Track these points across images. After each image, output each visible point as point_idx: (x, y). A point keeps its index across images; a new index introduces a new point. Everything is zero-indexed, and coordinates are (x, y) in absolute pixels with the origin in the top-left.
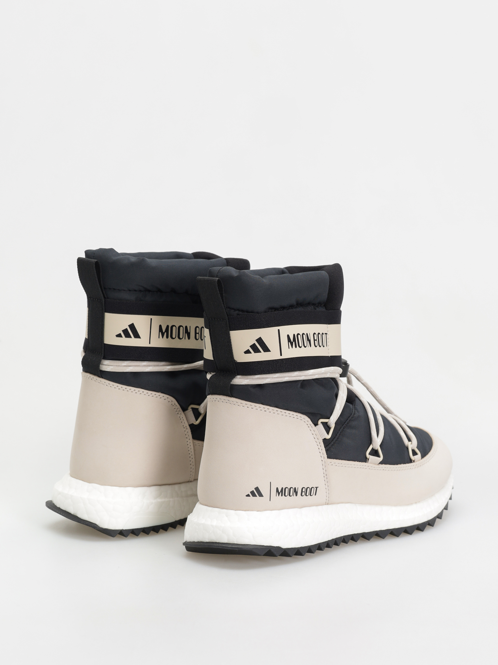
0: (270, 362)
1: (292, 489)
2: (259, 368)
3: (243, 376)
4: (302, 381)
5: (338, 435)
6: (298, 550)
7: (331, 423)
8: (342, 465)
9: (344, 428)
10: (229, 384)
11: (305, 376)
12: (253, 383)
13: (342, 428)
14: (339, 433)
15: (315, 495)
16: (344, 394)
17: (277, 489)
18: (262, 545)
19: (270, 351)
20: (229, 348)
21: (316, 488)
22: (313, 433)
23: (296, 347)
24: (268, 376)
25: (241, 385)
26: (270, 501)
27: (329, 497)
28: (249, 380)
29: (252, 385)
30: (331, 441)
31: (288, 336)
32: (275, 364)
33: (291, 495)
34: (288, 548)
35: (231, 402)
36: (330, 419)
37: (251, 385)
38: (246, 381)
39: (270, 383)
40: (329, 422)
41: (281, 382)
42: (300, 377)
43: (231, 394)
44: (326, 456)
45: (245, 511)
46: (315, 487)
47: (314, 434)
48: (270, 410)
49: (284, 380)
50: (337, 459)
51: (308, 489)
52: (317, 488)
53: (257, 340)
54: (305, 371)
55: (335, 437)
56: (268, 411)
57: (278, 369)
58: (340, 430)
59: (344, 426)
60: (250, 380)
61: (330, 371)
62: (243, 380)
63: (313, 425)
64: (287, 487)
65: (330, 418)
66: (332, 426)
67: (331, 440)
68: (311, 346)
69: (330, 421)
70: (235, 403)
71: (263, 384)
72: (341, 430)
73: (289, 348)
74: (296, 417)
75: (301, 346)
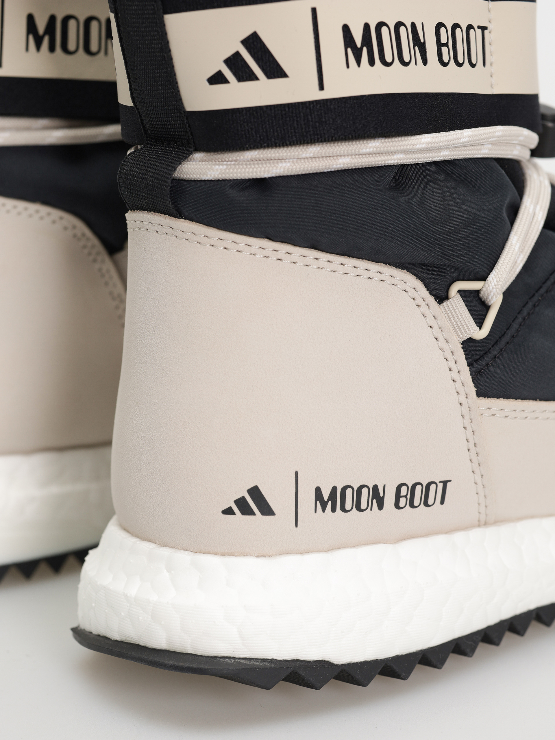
0: (287, 110)
1: (365, 491)
2: (252, 129)
3: (209, 154)
4: (398, 168)
5: (515, 326)
6: (386, 665)
7: (491, 292)
8: (524, 415)
9: (534, 306)
10: (168, 178)
11: (405, 152)
12: (239, 175)
13: (530, 305)
14: (520, 319)
15: (442, 502)
16: (538, 207)
17: (318, 491)
18: (270, 658)
19: (284, 75)
20: (167, 68)
21: (442, 484)
22: (433, 323)
23: (372, 62)
24: (285, 154)
25: (205, 181)
26: (296, 525)
27: (486, 506)
28: (225, 167)
29: (237, 179)
30: (493, 346)
31: (346, 29)
32: (302, 114)
33: (363, 506)
34: (354, 664)
35: (179, 233)
36: (487, 281)
37: (234, 180)
38: (217, 170)
39: (292, 174)
40: (484, 289)
41: (328, 172)
42: (389, 157)
43: (176, 210)
44: (472, 390)
45: (223, 554)
46: (440, 482)
47: (436, 327)
48: (294, 258)
49: (335, 166)
50: (507, 398)
51: (418, 488)
52: (445, 483)
53: (245, 42)
54: (403, 138)
55: (505, 333)
56: (287, 260)
57: (311, 129)
58: (521, 310)
59: (535, 299)
60: (230, 165)
61: (491, 140)
62: (209, 167)
63: (431, 300)
64: (349, 484)
65: (488, 279)
66: (492, 302)
67: (492, 344)
68: (425, 62)
69: (487, 286)
70: (189, 235)
71: (270, 178)
72: (525, 312)
73: (348, 66)
74: (377, 277)
75: (389, 59)
